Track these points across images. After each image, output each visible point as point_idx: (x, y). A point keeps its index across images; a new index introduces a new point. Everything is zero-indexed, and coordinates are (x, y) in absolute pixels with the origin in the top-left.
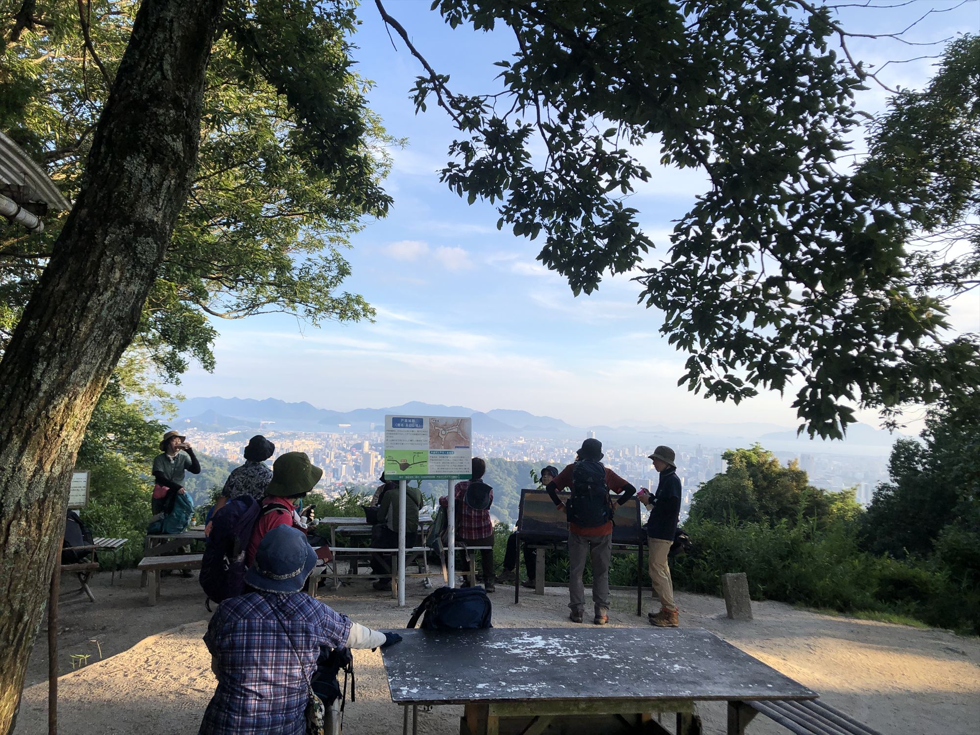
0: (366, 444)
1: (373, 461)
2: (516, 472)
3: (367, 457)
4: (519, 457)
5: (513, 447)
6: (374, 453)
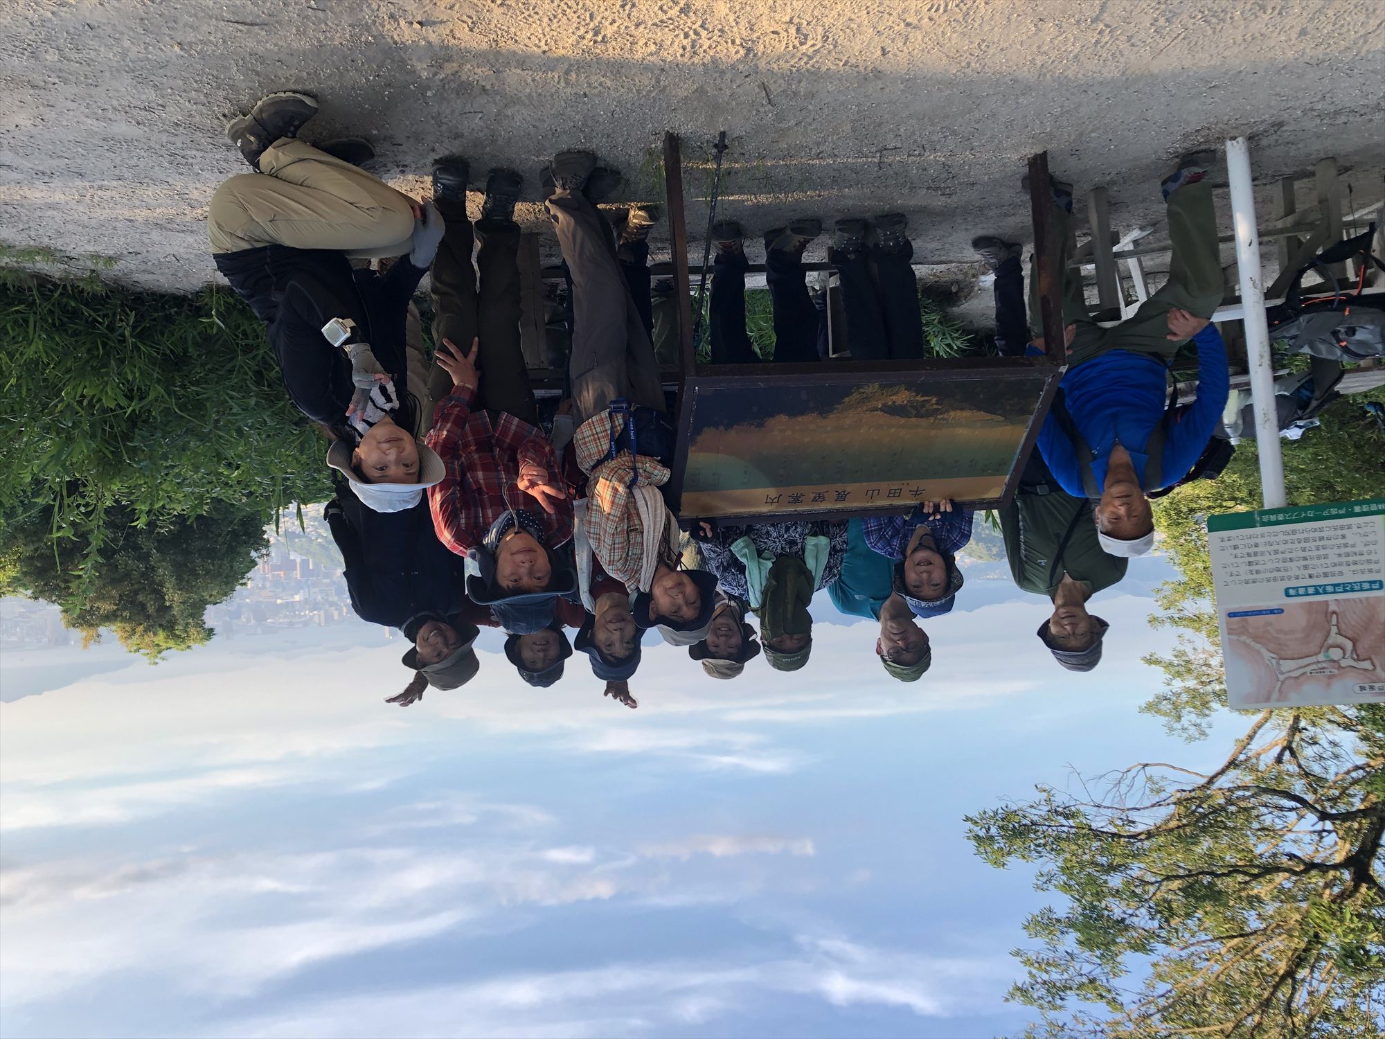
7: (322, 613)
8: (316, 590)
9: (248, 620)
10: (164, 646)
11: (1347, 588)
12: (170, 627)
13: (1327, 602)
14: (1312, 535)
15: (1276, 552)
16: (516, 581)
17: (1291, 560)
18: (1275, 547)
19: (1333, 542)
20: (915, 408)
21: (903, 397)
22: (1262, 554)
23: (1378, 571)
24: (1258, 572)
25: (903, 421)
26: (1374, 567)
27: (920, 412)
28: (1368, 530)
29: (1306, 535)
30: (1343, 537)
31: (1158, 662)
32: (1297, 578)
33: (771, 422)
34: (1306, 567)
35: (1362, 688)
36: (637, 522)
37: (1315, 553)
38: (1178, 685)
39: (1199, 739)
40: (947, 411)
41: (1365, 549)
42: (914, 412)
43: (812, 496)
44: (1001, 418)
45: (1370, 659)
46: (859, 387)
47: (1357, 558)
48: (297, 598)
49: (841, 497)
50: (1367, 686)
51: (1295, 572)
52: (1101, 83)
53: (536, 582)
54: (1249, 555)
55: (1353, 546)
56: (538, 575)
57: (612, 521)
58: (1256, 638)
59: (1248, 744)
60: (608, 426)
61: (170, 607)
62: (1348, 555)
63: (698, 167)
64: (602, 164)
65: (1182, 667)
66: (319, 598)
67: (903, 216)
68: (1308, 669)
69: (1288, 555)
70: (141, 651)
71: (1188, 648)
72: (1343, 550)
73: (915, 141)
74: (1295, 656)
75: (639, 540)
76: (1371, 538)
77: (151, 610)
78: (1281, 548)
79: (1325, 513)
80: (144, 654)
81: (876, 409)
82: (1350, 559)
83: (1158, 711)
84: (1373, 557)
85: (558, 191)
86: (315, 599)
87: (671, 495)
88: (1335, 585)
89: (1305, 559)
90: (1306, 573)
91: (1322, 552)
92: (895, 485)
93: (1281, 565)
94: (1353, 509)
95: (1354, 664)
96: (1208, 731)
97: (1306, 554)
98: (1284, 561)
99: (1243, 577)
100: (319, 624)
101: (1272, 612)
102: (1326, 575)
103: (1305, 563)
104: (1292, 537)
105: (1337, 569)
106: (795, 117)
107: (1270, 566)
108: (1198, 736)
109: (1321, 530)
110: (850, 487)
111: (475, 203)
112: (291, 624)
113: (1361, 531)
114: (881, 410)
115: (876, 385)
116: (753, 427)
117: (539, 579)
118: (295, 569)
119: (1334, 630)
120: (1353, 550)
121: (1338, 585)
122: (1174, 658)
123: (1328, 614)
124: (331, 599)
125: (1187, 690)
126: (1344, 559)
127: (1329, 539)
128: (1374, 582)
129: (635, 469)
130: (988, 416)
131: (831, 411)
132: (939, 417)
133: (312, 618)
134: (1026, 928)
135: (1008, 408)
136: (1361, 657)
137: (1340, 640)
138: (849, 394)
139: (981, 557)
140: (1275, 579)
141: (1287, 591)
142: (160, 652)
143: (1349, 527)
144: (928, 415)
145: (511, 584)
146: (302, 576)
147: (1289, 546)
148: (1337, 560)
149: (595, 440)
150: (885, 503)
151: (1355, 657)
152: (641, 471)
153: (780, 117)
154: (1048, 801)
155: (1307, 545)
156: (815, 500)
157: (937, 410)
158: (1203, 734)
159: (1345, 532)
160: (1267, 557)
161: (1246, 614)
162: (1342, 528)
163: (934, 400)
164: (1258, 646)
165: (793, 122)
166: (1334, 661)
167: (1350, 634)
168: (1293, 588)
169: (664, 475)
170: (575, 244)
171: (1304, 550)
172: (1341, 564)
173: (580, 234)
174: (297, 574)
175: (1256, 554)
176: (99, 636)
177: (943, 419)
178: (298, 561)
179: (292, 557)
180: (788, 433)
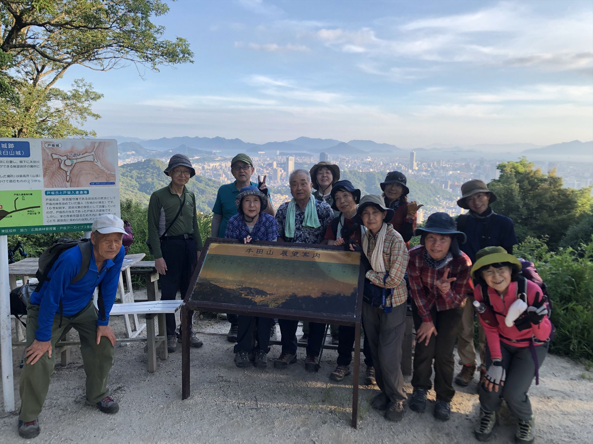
0: (275, 163)
1: (279, 174)
2: (365, 178)
3: (275, 171)
4: (367, 169)
5: (364, 163)
6: (280, 169)
7: (441, 165)
8: (442, 175)
9: (473, 165)
10: (519, 164)
11: (61, 193)
12: (517, 173)
13: (70, 187)
14: (75, 218)
15: (91, 211)
16: (443, 239)
17: (85, 207)
18: (92, 213)
19: (66, 214)
20: (252, 293)
21: (258, 299)
22: (97, 211)
23: (47, 199)
24: (100, 202)
25: (257, 287)
26: (49, 202)
27: (249, 291)
28: (50, 219)
29: (78, 218)
30: (61, 216)
31: (94, 115)
32: (83, 199)
33: (319, 295)
34: (79, 203)
35: (58, 146)
36: (386, 258)
37: (74, 210)
38: (86, 105)
39: (78, 80)
40: (237, 289)
41: (52, 210)
42: (252, 291)
43: (298, 255)
44: (211, 282)
45: (53, 159)
46: (278, 307)
47: (56, 206)
48: (451, 173)
49: (285, 253)
50: (56, 147)
51: (84, 201)
52: (165, 438)
53: (434, 236)
54: (103, 211)
55: (57, 212)
56: (432, 239)
57: (399, 262)
58: (103, 171)
59: (57, 75)
60: (393, 300)
61: (517, 182)
62: (60, 208)
63: (338, 407)
64: (381, 412)
65: (82, 112)
66: (442, 172)
67: (237, 366)
68: (81, 156)
69: (86, 209)
70: (528, 163)
71: (79, 120)
72: (62, 210)
73: (243, 412)
74: (86, 162)
75: (386, 249)
76: (49, 215)
77: (526, 182)
78: (89, 213)
79: (69, 227)
80: (527, 161)
81: (270, 294)
82: (59, 206)
83: (96, 94)
84: (49, 206)
85: (401, 403)
86: (443, 171)
87: (366, 265)
88: (67, 194)
89: (79, 207)
90: (79, 201)
91: (71, 210)
92: (260, 255)
93: (90, 205)
94: (56, 228)
95: (60, 157)
96: (74, 83)
97: (78, 209)
98: (88, 207)
99: (107, 200)
100: (443, 160)
101: (95, 184)
102: (70, 199)
103: (79, 205)
104: (84, 218)
105: (65, 202)
106: (301, 433)
107: (95, 205)
108: (79, 81)
109: (71, 220)
110: (281, 257)
111: (431, 395)
112: (455, 162)
113: (53, 218)
114: (267, 294)
115: (270, 307)
116: (327, 293)
117: (432, 237)
118: (450, 185)
119: (68, 174)
120: (57, 210)
121: (65, 194)
122: (87, 116)
123: (70, 181)
124: (437, 171)
125: (82, 102)
126: (62, 206)
127: (68, 216)
128: (49, 195)
129: (385, 282)
130: (218, 284)
131: (291, 296)
132: (240, 287)
133: (446, 164)
134: (168, 9)
135: (208, 287)
136: (57, 160)
137: (66, 169)
138: (283, 303)
139: (158, 161)
140: (93, 199)
141: (88, 193)
142: (521, 162)
143: (58, 221)
144: (246, 289)
145: (445, 238)
146: (448, 181)
147: (85, 214)
148: (65, 206)
149: (400, 295)
150: (264, 247)
151: (60, 160)
152: (382, 281)
153: (308, 433)
154: (155, 64)
155: (78, 213)
156: (297, 253)
157: (241, 290)
158: (76, 82)
159: (60, 218)
160: (96, 209)
161: (107, 183)
162: (62, 220)
163: (243, 295)
164: (103, 168)
165: (301, 429)
166: (69, 159)
167: (61, 171)
168: (85, 194)
169: (369, 275)
170: (398, 380)
171: (79, 211)
172: (63, 204)
173: (396, 385)
174: (450, 183)
175: (100, 211)
176: (548, 172)
177: (239, 286)
178: (449, 188)
179: (451, 190)
180: (310, 288)
